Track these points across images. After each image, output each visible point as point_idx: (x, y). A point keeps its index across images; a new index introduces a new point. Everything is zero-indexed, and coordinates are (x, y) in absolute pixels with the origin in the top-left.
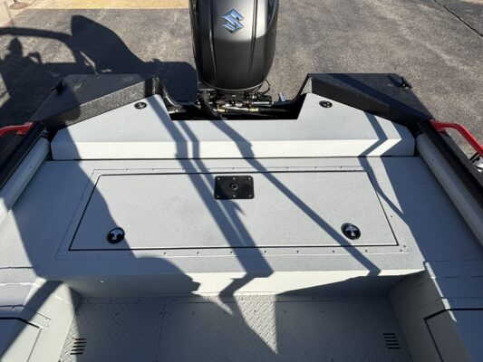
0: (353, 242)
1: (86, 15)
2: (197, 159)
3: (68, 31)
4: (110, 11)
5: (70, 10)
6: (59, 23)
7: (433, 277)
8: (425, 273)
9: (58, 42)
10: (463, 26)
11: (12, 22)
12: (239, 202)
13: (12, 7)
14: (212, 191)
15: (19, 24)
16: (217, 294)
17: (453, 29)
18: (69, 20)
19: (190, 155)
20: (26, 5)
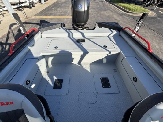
0: (105, 48)
1: (44, 20)
2: (72, 37)
3: (40, 23)
4: (50, 19)
5: (40, 19)
6: (37, 21)
7: (122, 52)
8: (120, 52)
9: (37, 25)
10: (135, 21)
11: (26, 21)
12: (82, 43)
13: (26, 18)
14: (76, 42)
15: (28, 22)
16: (77, 63)
17: (133, 21)
18: (40, 21)
19: (71, 36)
20: (29, 18)
